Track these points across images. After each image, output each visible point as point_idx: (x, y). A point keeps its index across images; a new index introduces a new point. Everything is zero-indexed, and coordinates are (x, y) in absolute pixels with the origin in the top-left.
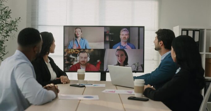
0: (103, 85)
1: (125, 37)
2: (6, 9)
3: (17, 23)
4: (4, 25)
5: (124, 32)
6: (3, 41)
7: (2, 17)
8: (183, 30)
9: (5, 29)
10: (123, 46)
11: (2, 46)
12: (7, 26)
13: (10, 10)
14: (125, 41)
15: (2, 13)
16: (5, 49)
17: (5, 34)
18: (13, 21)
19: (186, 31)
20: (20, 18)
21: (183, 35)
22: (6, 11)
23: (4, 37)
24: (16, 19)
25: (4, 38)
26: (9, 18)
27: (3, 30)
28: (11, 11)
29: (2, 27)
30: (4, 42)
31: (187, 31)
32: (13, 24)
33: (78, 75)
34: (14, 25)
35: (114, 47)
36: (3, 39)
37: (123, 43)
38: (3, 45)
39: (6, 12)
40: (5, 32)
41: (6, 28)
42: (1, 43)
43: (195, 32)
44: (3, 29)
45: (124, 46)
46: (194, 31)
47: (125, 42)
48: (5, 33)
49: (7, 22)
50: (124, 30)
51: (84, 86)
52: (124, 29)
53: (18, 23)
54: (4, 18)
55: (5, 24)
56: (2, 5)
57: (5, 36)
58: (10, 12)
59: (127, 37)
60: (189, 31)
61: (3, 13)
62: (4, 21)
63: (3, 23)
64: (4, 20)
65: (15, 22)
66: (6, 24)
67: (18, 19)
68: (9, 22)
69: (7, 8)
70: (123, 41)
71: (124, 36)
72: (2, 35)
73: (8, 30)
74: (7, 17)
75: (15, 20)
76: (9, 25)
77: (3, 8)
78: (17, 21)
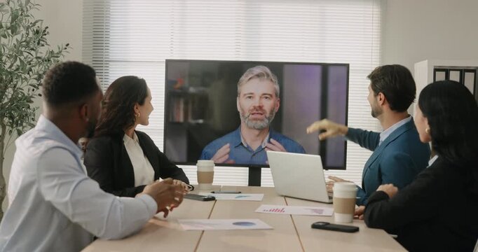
0: (255, 196)
1: (261, 107)
2: (38, 24)
3: (61, 57)
4: (31, 61)
5: (256, 81)
6: (32, 97)
7: (28, 43)
8: (436, 70)
9: (35, 69)
10: (248, 149)
11: (29, 107)
12: (40, 64)
13: (47, 27)
14: (260, 124)
15: (28, 34)
16: (34, 115)
17: (35, 82)
18: (52, 52)
19: (444, 73)
20: (68, 45)
21: (437, 80)
22: (38, 29)
23: (32, 88)
24: (59, 48)
25: (33, 90)
26: (43, 45)
27: (31, 73)
28: (47, 30)
29: (28, 66)
30: (32, 99)
31: (447, 71)
32: (51, 59)
33: (199, 173)
34: (54, 60)
35: (207, 149)
36: (31, 93)
37: (248, 135)
38: (32, 105)
39: (37, 32)
40: (36, 76)
41: (37, 67)
42: (27, 102)
43: (466, 73)
44: (31, 70)
45: (255, 147)
46: (463, 72)
47: (261, 130)
48: (36, 79)
49: (39, 55)
50: (258, 76)
51: (213, 199)
52: (257, 70)
53: (64, 56)
54: (32, 46)
55: (35, 60)
56: (28, 16)
57: (34, 86)
58: (46, 33)
59: (268, 105)
60: (451, 72)
61: (31, 35)
62: (32, 52)
63: (30, 56)
64: (32, 49)
65: (58, 53)
66: (37, 58)
67: (64, 46)
68: (45, 53)
69: (40, 22)
70: (252, 124)
71: (256, 102)
72: (30, 83)
73: (41, 72)
74: (38, 44)
75: (56, 51)
76: (43, 60)
77: (31, 23)
78: (60, 52)
